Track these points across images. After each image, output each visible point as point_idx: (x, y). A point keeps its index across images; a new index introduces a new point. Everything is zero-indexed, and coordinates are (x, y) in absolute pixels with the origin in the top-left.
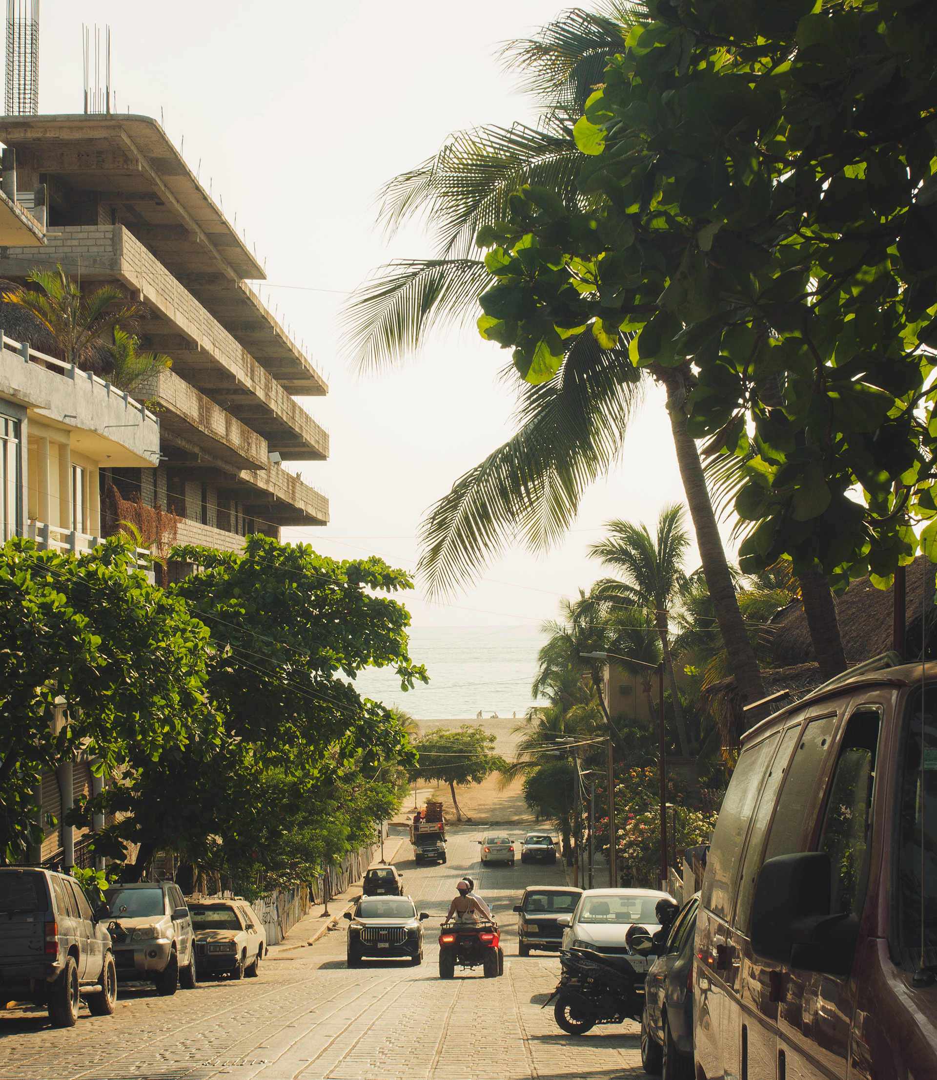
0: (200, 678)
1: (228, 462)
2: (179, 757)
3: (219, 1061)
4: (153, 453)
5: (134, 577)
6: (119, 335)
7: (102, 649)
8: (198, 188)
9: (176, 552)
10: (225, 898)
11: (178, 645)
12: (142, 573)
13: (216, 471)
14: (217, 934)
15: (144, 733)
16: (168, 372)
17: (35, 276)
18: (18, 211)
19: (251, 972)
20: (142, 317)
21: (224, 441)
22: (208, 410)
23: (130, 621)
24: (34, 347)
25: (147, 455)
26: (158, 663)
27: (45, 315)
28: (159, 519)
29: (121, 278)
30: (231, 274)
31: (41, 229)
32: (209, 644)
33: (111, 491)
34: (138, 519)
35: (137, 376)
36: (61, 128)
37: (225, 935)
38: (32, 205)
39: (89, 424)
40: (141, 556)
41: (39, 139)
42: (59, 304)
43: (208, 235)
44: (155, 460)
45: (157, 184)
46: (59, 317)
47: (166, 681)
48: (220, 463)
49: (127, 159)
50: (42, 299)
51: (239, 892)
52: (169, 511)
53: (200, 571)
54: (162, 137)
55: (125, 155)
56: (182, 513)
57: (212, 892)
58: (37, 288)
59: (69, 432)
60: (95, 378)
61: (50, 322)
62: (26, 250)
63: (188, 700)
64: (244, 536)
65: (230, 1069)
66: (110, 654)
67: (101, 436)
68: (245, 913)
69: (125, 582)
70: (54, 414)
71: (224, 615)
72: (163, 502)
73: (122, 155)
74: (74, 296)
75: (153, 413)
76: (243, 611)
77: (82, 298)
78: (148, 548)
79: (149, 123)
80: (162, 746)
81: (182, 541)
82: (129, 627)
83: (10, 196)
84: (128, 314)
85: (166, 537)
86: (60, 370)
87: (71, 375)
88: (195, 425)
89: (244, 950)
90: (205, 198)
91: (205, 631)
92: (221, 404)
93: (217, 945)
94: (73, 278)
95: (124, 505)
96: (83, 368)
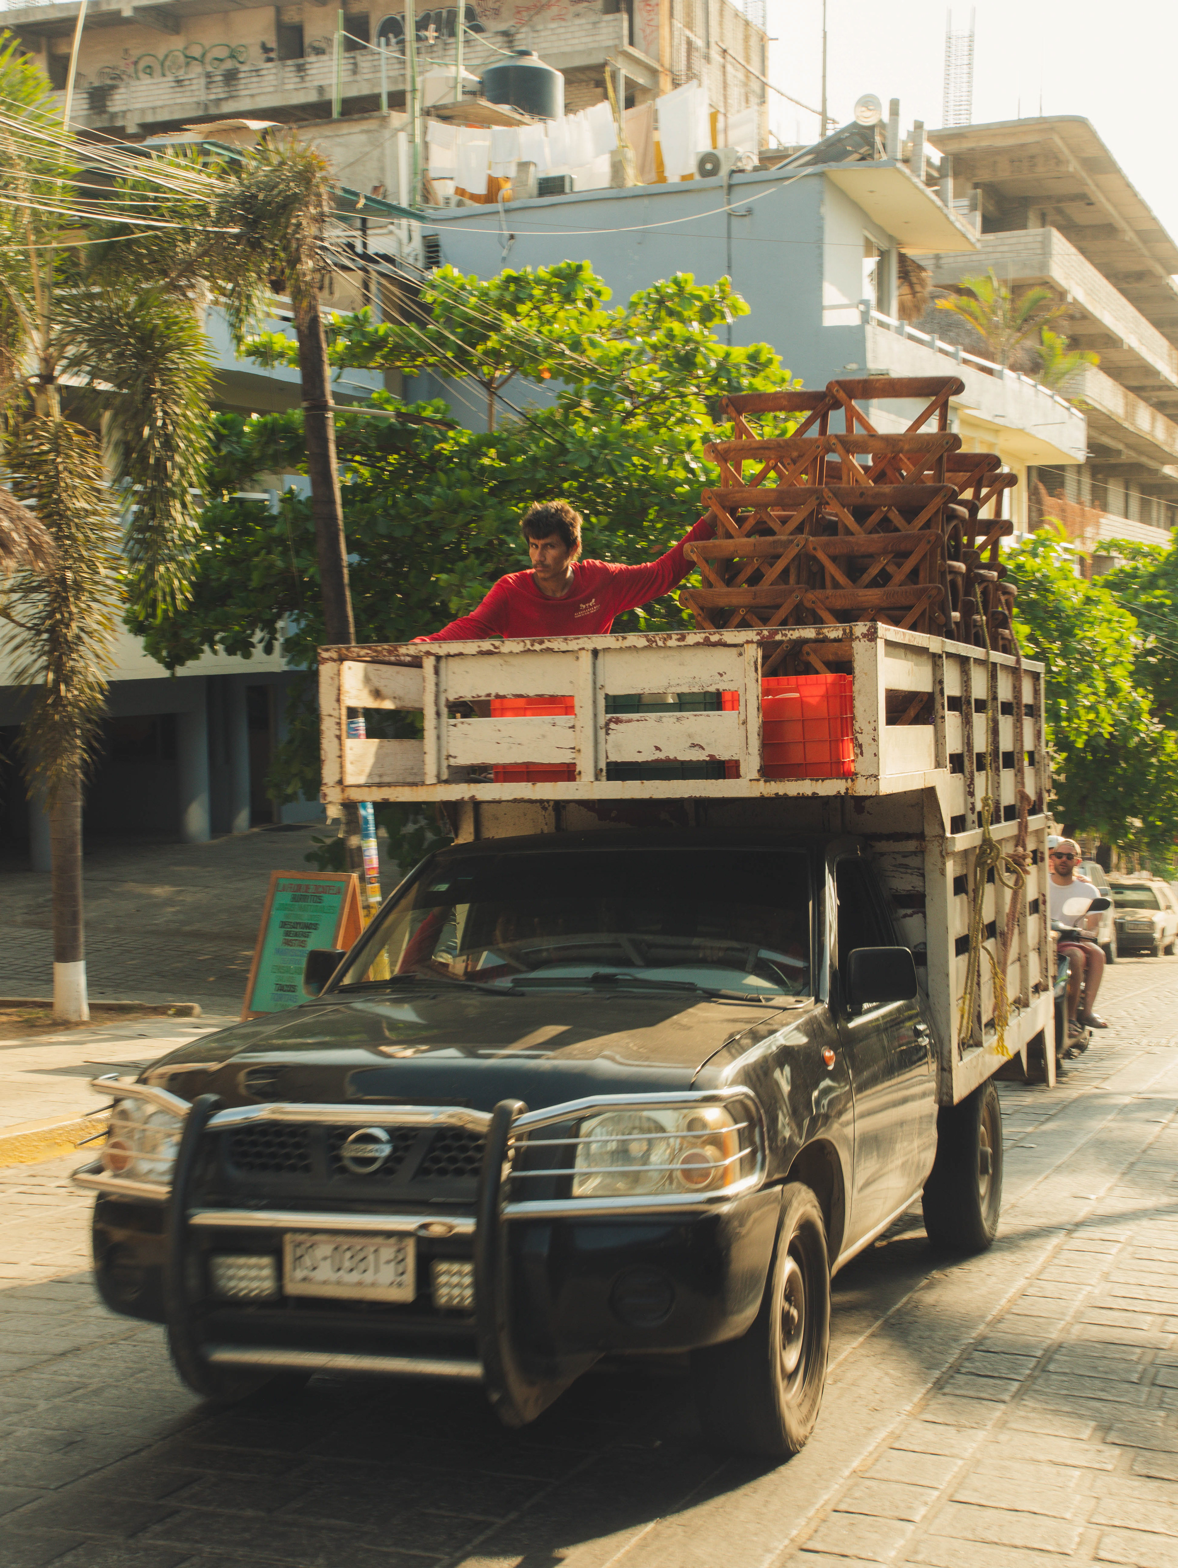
0: (1126, 668)
1: (1152, 458)
2: (1102, 743)
3: (1145, 1042)
4: (1079, 449)
5: (1061, 570)
6: (1048, 335)
7: (1031, 638)
8: (1128, 186)
9: (1102, 546)
10: (1141, 877)
11: (1102, 635)
12: (1068, 565)
13: (1139, 467)
14: (1136, 913)
15: (1069, 720)
16: (1095, 370)
17: (967, 282)
18: (952, 218)
19: (1168, 951)
20: (1072, 318)
21: (1148, 437)
22: (1134, 406)
23: (1056, 613)
24: (966, 350)
25: (1073, 453)
26: (1085, 653)
27: (976, 319)
28: (1083, 515)
29: (1048, 280)
30: (1159, 270)
31: (974, 231)
32: (1135, 634)
33: (1036, 489)
34: (1063, 513)
35: (1064, 374)
36: (995, 135)
37: (1143, 914)
38: (966, 211)
39: (1017, 423)
40: (1066, 550)
41: (972, 149)
42: (989, 307)
43: (1138, 233)
44: (1080, 456)
45: (1087, 185)
46: (989, 320)
47: (1091, 669)
48: (1144, 460)
49: (1059, 162)
50: (973, 304)
51: (1157, 872)
52: (1093, 506)
53: (1122, 563)
54: (1093, 135)
55: (1056, 158)
56: (1104, 508)
57: (1130, 871)
58: (969, 293)
59: (997, 431)
60: (1024, 378)
61: (981, 325)
62: (959, 259)
63: (1113, 690)
64: (1167, 529)
65: (1156, 1050)
66: (1037, 643)
67: (1028, 434)
68: (1164, 895)
69: (1053, 574)
70: (982, 414)
71: (1149, 606)
72: (1087, 497)
73: (1054, 158)
74: (1004, 299)
75: (1081, 411)
76: (1168, 602)
77: (1013, 301)
78: (1071, 543)
79: (1081, 122)
80: (1086, 733)
81: (1106, 535)
82: (1056, 618)
83: (945, 202)
84: (1058, 313)
85: (1089, 531)
86: (989, 371)
87: (1000, 376)
88: (1120, 421)
89: (1163, 930)
90: (1135, 195)
91: (1131, 621)
92: (1146, 400)
93: (1136, 923)
94: (1005, 282)
95: (1049, 501)
96: (1013, 368)
